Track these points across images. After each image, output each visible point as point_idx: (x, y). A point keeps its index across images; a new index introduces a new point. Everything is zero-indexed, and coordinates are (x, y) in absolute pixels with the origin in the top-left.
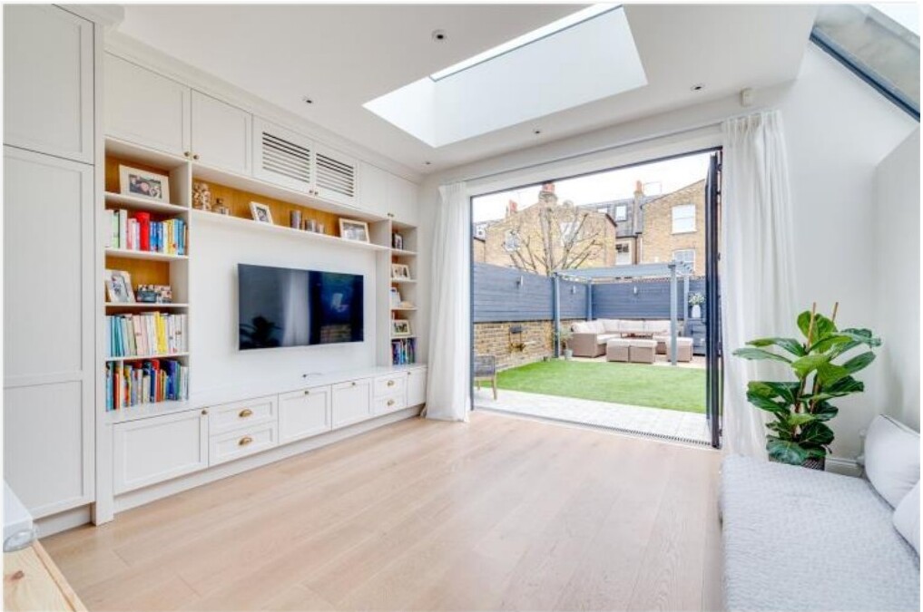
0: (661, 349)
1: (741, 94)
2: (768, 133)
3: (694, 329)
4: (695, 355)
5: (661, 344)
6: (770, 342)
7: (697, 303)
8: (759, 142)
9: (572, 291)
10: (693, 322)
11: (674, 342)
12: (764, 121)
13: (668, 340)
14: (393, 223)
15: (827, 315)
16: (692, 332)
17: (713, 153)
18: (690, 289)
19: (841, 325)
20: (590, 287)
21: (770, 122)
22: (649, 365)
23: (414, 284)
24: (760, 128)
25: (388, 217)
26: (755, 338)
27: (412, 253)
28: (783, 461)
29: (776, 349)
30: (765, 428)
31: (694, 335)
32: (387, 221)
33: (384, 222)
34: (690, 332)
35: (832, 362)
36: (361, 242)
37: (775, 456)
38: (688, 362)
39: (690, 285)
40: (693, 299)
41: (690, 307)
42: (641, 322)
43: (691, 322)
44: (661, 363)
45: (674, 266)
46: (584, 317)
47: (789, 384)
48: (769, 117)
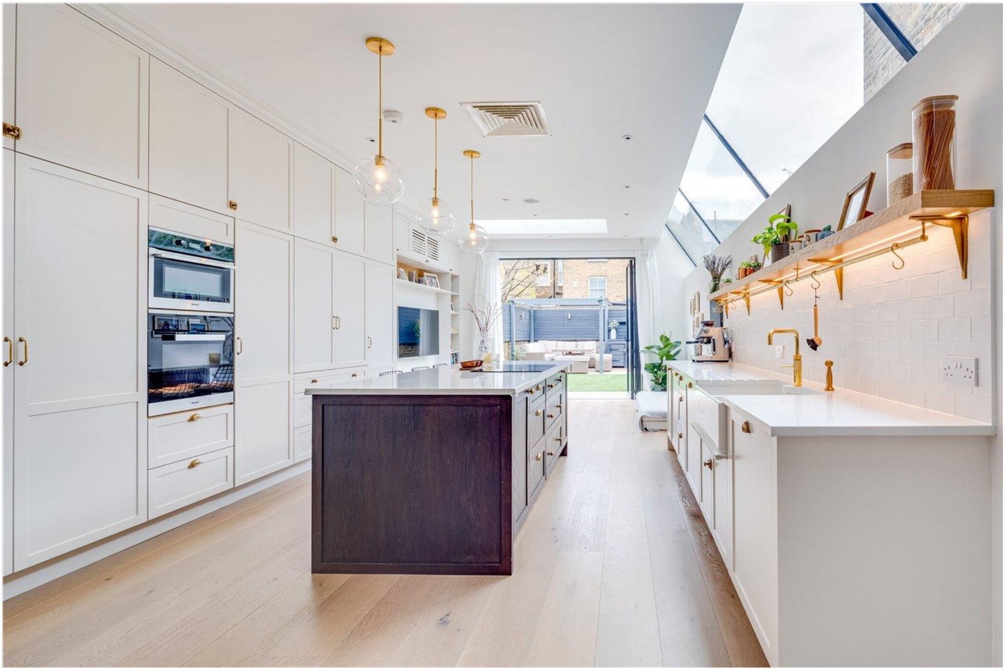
0: (592, 365)
1: (642, 239)
2: (651, 259)
3: (613, 347)
4: (614, 367)
5: (592, 359)
6: (652, 347)
7: (614, 328)
8: (648, 263)
9: (521, 316)
10: (613, 343)
11: (601, 357)
12: (649, 255)
13: (597, 356)
14: (452, 274)
15: (668, 337)
16: (611, 350)
17: (631, 259)
18: (609, 317)
19: (672, 341)
20: (532, 313)
21: (652, 255)
22: (585, 374)
23: (458, 315)
24: (648, 258)
25: (449, 271)
26: (646, 346)
27: (457, 294)
28: (655, 391)
29: (654, 350)
30: (651, 381)
31: (613, 352)
32: (449, 273)
33: (446, 273)
34: (609, 350)
35: (670, 354)
36: (437, 288)
37: (653, 390)
38: (609, 371)
39: (609, 313)
40: (612, 325)
41: (609, 331)
42: (574, 343)
43: (610, 343)
44: (592, 372)
45: (602, 301)
46: (528, 339)
47: (658, 363)
48: (651, 252)
